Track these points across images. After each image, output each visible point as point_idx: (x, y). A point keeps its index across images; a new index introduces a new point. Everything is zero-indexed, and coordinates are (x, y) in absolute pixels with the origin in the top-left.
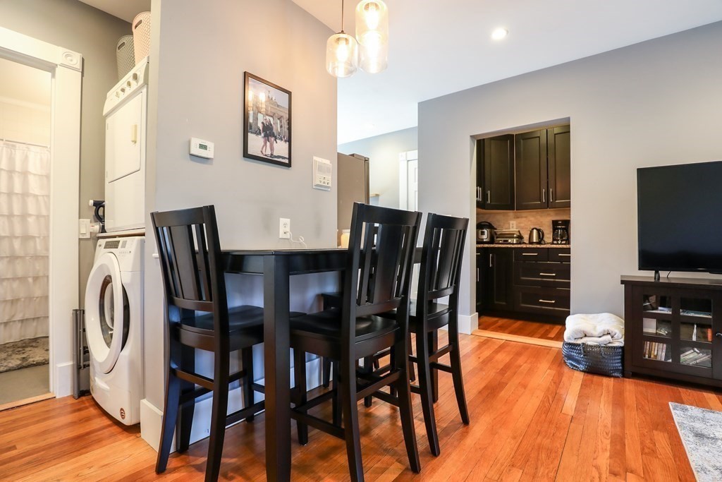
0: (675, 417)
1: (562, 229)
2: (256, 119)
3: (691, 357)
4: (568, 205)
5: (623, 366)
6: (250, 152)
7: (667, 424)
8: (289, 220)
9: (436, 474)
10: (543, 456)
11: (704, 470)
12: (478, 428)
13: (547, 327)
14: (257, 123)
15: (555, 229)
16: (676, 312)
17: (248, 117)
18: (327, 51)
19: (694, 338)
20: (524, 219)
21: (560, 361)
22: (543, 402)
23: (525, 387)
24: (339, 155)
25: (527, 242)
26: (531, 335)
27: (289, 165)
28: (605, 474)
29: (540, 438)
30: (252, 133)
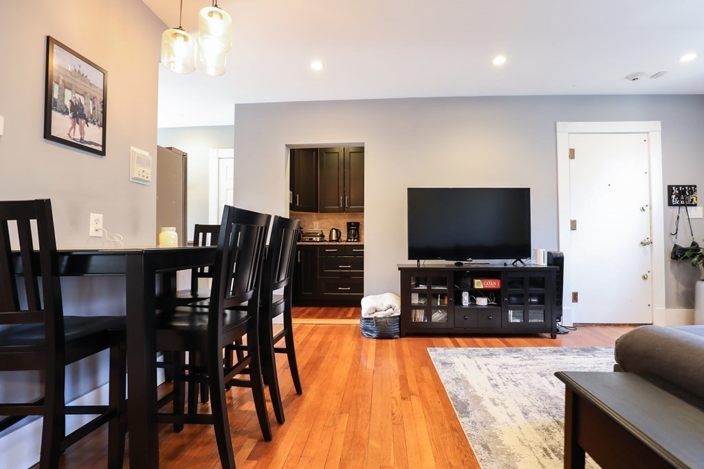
0: (431, 356)
1: (355, 229)
2: (62, 95)
3: (438, 316)
4: (362, 211)
5: (400, 330)
6: (54, 133)
7: (427, 362)
8: (102, 215)
9: (286, 436)
10: (360, 400)
11: (448, 382)
12: (310, 393)
13: (345, 309)
14: (64, 100)
15: (349, 230)
16: (429, 288)
17: (52, 92)
18: (163, 43)
19: (439, 304)
20: (325, 220)
21: (359, 333)
22: (352, 364)
23: (338, 357)
24: (158, 146)
25: (328, 240)
26: (334, 317)
27: (103, 153)
28: (399, 399)
29: (356, 390)
30: (56, 110)
